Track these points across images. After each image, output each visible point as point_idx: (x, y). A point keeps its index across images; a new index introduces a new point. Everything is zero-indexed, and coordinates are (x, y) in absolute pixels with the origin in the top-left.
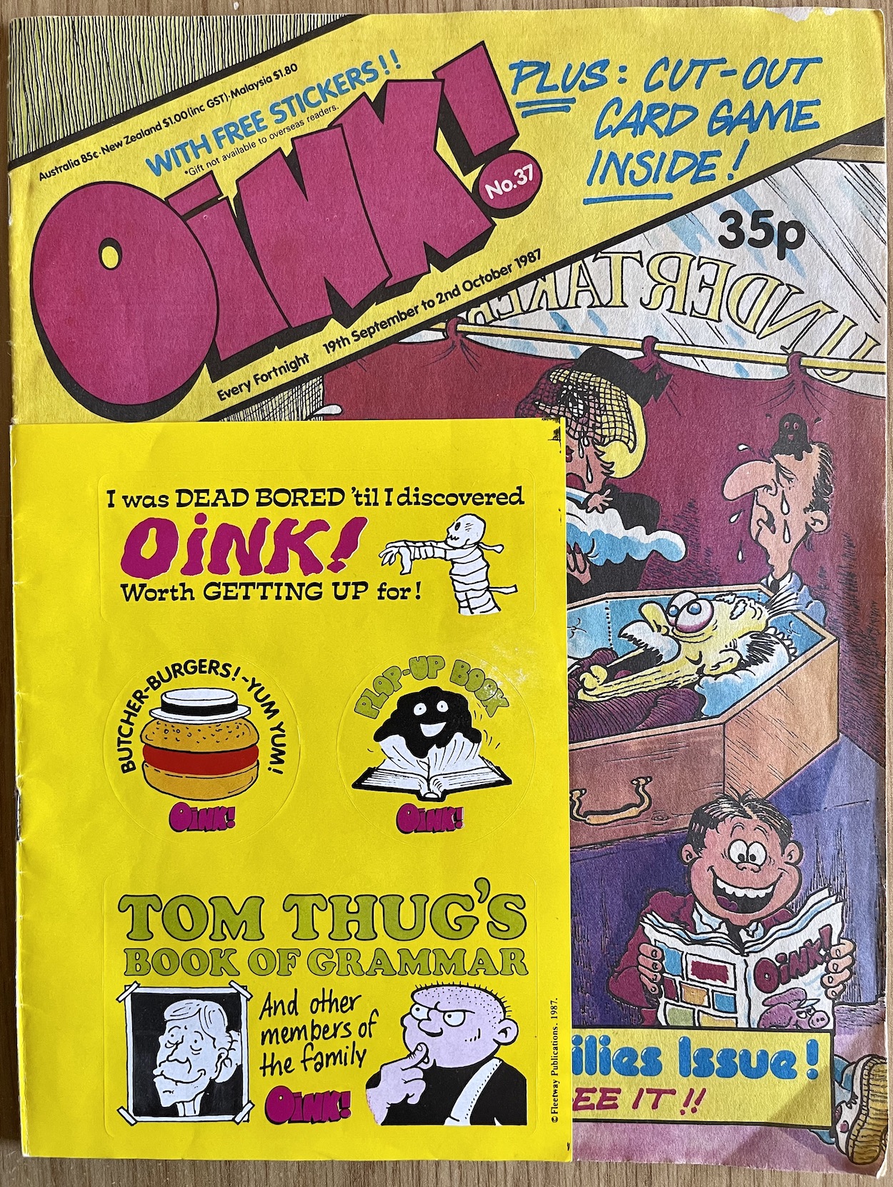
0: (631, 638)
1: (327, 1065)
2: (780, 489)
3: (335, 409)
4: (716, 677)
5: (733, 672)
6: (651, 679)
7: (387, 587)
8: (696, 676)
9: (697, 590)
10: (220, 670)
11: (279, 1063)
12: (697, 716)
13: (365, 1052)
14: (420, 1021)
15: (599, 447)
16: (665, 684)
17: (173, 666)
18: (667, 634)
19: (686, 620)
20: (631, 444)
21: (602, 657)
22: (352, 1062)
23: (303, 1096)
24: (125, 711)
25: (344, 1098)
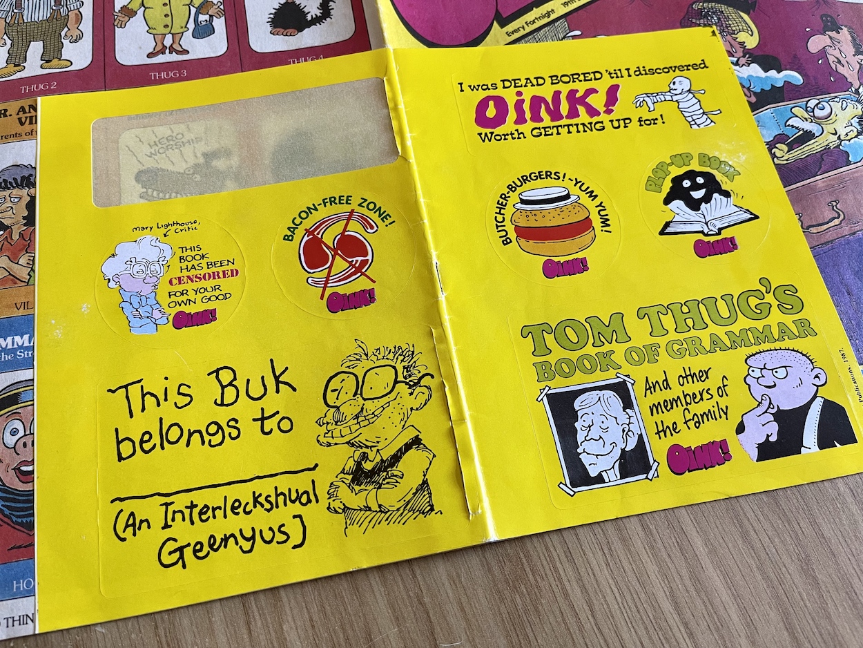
0: (793, 126)
1: (703, 423)
2: (837, 47)
3: (578, 33)
4: (849, 140)
5: (856, 137)
6: (814, 146)
7: (643, 119)
8: (838, 141)
9: (818, 97)
10: (553, 176)
11: (668, 427)
12: (848, 163)
13: (727, 407)
14: (758, 379)
15: (733, 36)
16: (823, 148)
17: (522, 177)
18: (812, 122)
19: (818, 113)
20: (750, 32)
21: (780, 138)
22: (720, 417)
23: (693, 449)
24: (497, 207)
25: (723, 445)
